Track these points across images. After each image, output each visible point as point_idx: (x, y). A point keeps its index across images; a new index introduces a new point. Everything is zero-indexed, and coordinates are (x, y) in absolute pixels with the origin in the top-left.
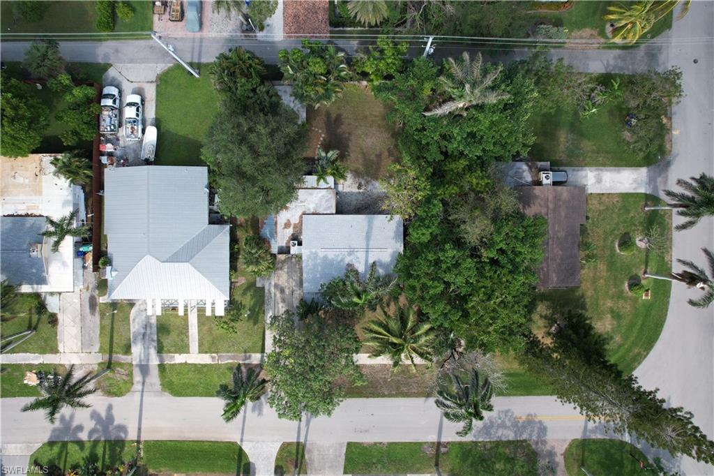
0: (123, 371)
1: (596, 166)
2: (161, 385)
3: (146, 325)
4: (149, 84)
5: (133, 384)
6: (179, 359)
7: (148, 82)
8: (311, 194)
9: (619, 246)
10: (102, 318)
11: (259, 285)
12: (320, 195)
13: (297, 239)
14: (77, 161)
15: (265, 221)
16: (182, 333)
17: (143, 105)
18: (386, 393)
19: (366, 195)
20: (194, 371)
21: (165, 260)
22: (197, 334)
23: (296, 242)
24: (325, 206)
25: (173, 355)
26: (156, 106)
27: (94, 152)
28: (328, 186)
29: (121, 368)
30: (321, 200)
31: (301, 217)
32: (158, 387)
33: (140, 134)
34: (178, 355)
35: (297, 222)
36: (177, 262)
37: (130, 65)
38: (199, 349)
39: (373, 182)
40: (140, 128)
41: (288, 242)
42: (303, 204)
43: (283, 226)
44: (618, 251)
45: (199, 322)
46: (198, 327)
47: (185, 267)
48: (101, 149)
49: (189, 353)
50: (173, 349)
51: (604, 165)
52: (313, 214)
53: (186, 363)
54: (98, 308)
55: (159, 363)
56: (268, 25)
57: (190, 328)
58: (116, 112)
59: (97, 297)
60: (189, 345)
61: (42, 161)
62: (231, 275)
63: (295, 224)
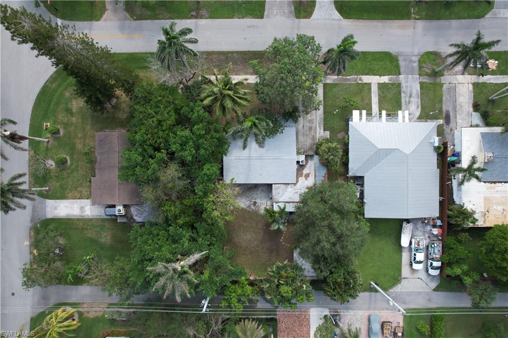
0: (426, 71)
1: (85, 219)
2: (398, 60)
3: (409, 103)
4: (406, 277)
5: (419, 61)
6: (385, 79)
7: (407, 278)
8: (290, 198)
9: (67, 161)
10: (441, 108)
11: (328, 133)
12: (283, 198)
13: (300, 166)
14: (458, 221)
15: (323, 179)
16: (383, 97)
17: (411, 262)
18: (235, 54)
19: (250, 197)
20: (375, 70)
21: (395, 151)
22: (372, 97)
23: (301, 164)
24: (280, 190)
25: (390, 82)
26: (401, 261)
27: (446, 227)
28: (278, 204)
29: (427, 72)
30: (283, 194)
31: (297, 181)
32: (401, 59)
33: (413, 241)
34: (386, 82)
35: (300, 178)
36: (387, 149)
37: (421, 290)
38: (371, 86)
39: (245, 207)
40: (413, 246)
41: (306, 164)
42: (295, 191)
43: (310, 175)
44: (68, 158)
45: (371, 106)
46: (371, 102)
47: (380, 146)
48: (441, 230)
49: (378, 84)
50: (390, 86)
51: (78, 220)
52: (288, 184)
53: (380, 76)
54: (444, 116)
55: (400, 76)
56: (321, 319)
57: (377, 101)
58: (430, 257)
59: (444, 123)
60: (378, 89)
61: (484, 222)
62: (348, 139)
63: (302, 177)
